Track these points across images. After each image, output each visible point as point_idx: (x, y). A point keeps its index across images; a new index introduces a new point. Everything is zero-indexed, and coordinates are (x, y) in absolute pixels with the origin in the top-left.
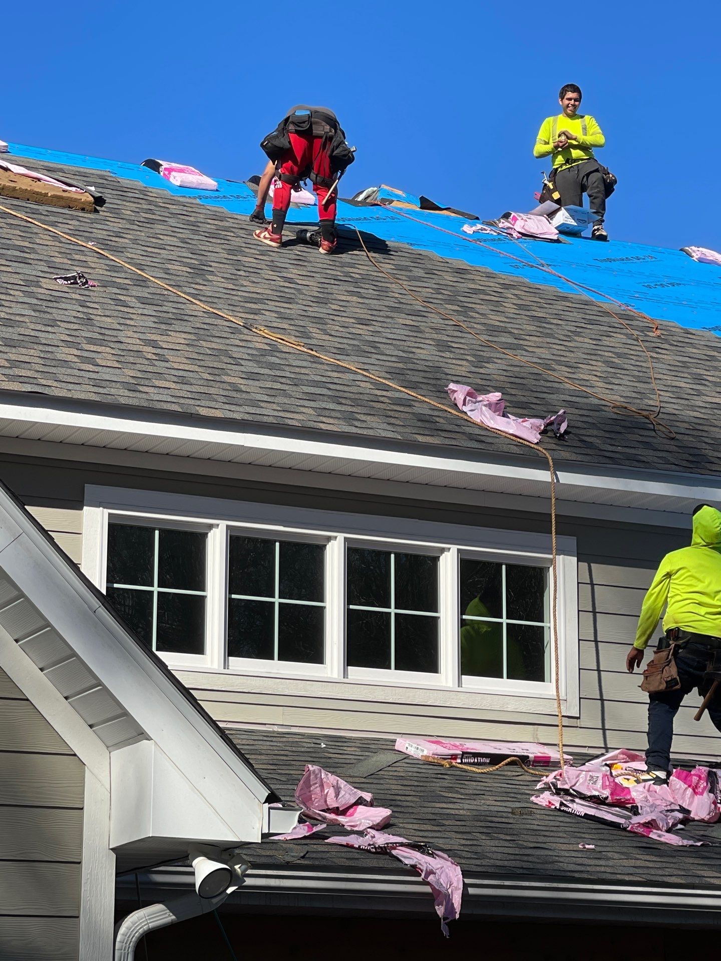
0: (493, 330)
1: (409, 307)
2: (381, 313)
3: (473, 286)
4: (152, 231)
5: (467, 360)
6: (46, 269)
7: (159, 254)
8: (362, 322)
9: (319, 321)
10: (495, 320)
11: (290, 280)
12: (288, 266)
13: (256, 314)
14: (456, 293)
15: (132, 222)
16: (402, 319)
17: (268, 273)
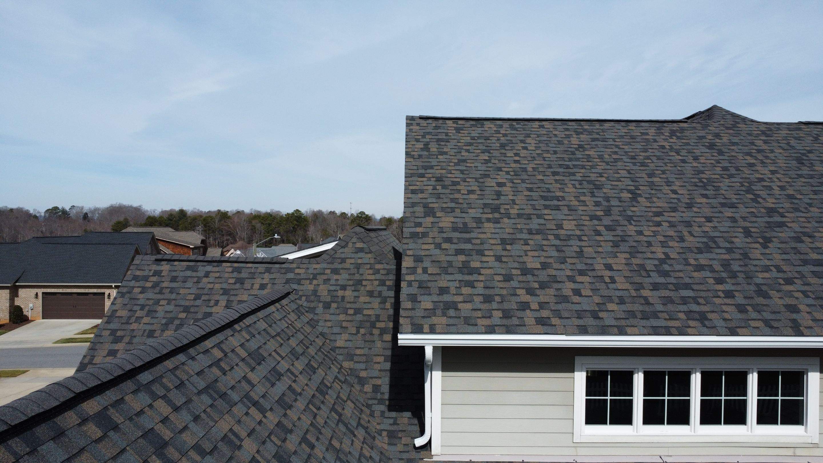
0: (771, 211)
1: (729, 201)
2: (716, 210)
3: (758, 176)
4: (615, 168)
5: (758, 242)
6: (567, 212)
7: (618, 185)
8: (709, 219)
9: (688, 224)
10: (770, 203)
11: (675, 192)
12: (674, 180)
13: (659, 226)
14: (751, 183)
15: (607, 163)
16: (728, 213)
17: (666, 189)
